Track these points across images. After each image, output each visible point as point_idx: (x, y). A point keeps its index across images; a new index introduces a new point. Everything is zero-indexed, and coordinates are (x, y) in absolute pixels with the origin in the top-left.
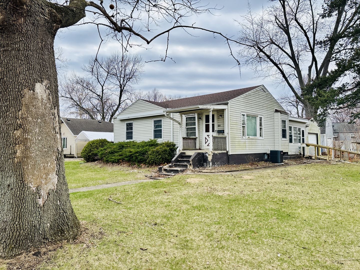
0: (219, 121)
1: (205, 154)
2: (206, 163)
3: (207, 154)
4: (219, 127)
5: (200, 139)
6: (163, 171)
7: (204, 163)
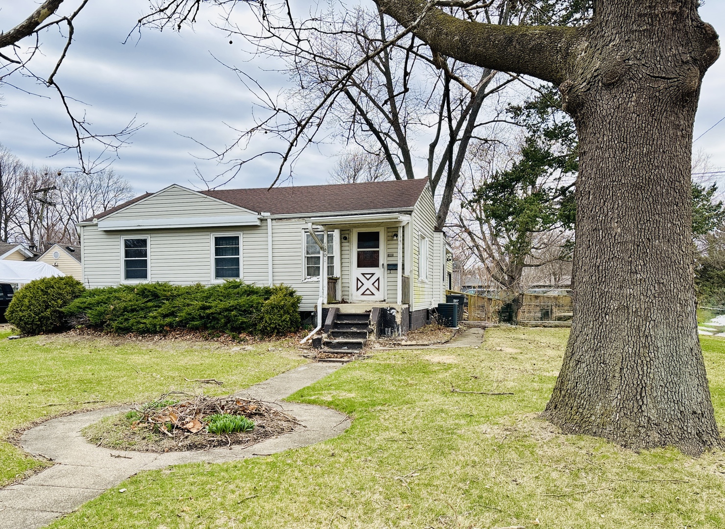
0: (390, 246)
1: (389, 311)
2: (390, 329)
3: (393, 310)
4: (390, 259)
5: (344, 281)
6: (322, 346)
7: (386, 329)
